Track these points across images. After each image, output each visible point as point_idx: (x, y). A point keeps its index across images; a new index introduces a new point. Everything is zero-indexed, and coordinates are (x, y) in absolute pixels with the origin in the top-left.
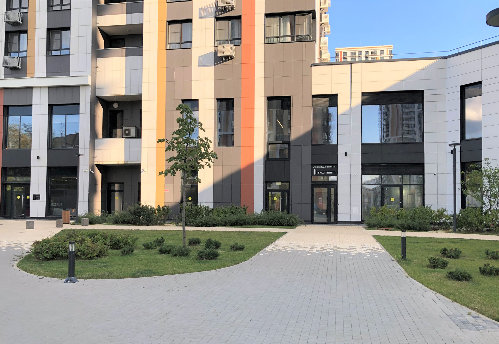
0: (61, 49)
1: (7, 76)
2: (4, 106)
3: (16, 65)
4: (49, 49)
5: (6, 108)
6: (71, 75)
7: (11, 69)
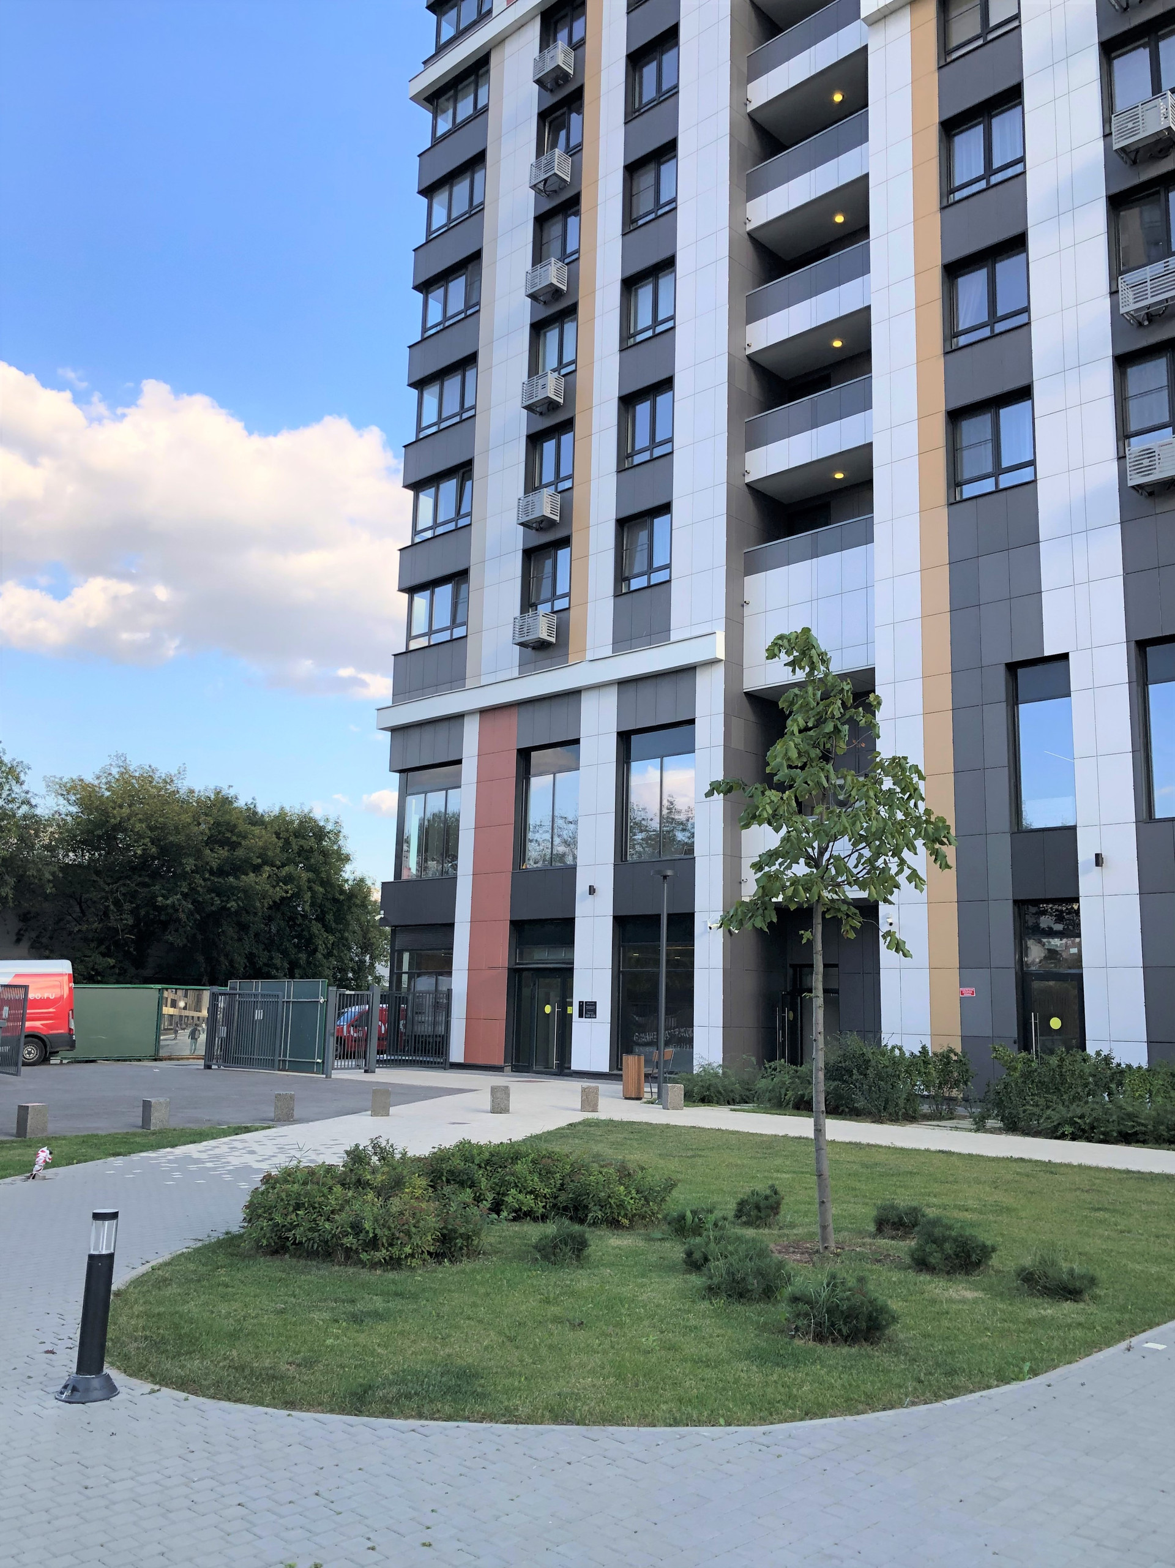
0: (651, 569)
1: (526, 668)
2: (520, 751)
3: (544, 635)
4: (621, 577)
5: (524, 755)
6: (672, 639)
7: (534, 648)
